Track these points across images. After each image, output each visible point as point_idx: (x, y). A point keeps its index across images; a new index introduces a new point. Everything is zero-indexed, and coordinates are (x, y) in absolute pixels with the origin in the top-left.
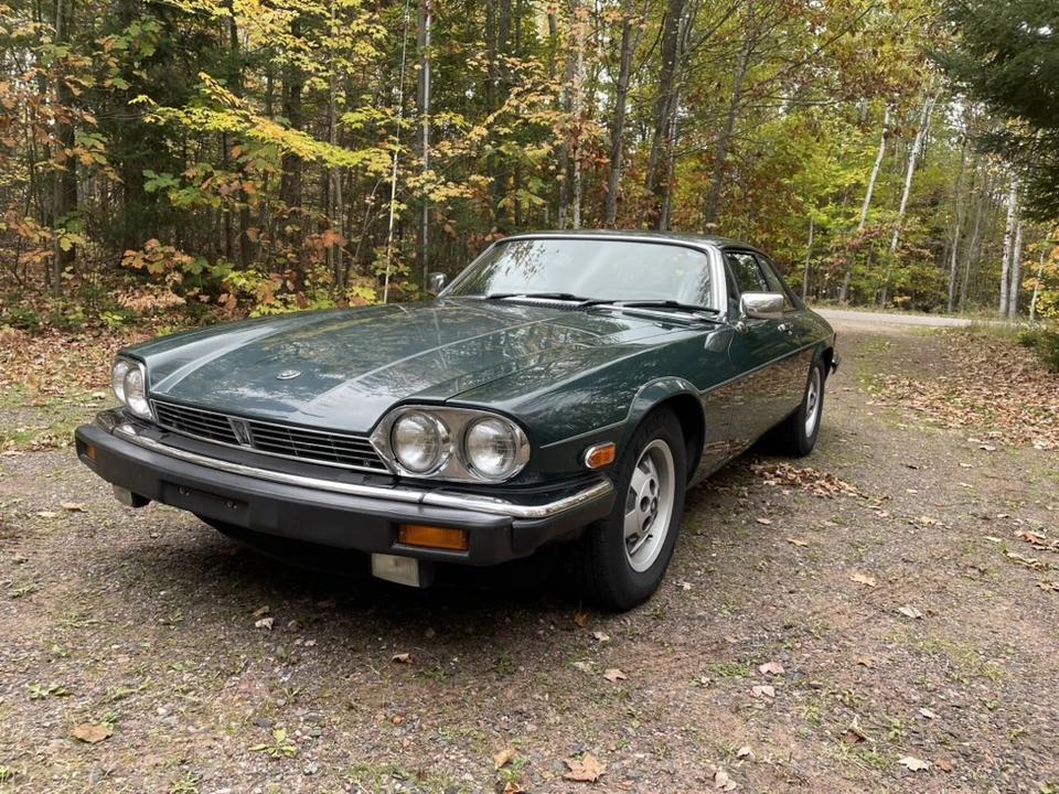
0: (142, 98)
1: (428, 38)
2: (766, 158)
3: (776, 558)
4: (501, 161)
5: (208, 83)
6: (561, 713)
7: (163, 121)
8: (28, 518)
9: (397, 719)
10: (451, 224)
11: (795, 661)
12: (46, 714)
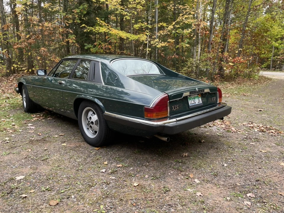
0: (83, 25)
1: (157, 2)
2: (259, 28)
3: (255, 157)
4: (177, 35)
5: (98, 20)
6: (182, 206)
7: (89, 31)
8: (50, 137)
9: (134, 204)
10: (163, 53)
11: (259, 193)
12: (44, 196)
